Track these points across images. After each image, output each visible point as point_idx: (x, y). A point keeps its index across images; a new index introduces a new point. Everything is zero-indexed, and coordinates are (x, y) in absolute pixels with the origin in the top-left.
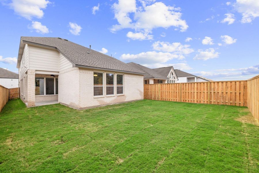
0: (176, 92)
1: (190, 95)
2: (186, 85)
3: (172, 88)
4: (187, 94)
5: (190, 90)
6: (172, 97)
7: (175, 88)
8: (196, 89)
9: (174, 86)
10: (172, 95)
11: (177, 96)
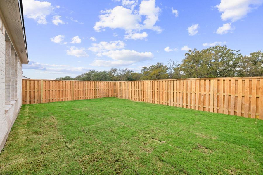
0: (68, 90)
1: (82, 92)
2: (78, 83)
3: (62, 86)
4: (80, 91)
5: (82, 88)
6: (62, 97)
7: (67, 86)
8: (87, 87)
9: (65, 84)
10: (62, 94)
11: (69, 95)
